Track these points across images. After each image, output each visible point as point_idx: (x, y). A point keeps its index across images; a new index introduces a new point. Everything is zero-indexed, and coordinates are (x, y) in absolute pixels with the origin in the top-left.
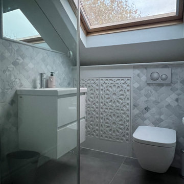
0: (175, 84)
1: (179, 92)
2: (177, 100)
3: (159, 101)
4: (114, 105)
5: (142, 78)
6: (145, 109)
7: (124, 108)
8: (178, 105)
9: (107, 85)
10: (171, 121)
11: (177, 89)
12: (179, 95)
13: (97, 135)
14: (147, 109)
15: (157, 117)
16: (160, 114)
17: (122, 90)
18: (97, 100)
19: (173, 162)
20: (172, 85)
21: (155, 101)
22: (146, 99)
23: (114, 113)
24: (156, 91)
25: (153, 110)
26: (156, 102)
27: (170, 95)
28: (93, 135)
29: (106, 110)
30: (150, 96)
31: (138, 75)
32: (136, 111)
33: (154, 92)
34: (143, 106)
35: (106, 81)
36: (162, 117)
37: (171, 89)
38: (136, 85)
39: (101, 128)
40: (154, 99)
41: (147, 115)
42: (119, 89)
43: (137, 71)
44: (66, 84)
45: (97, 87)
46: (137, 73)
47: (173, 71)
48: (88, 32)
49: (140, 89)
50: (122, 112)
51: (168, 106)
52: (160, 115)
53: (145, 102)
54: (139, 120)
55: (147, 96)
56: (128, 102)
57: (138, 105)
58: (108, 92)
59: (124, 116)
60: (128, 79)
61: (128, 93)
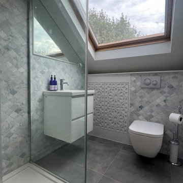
0: (163, 88)
1: (166, 94)
2: (165, 101)
3: (151, 101)
4: (116, 104)
5: (137, 84)
6: (140, 107)
7: (123, 106)
8: (166, 105)
9: (111, 88)
10: (160, 117)
11: (165, 93)
12: (167, 97)
13: (102, 126)
14: (141, 107)
15: (149, 114)
16: (152, 111)
17: (121, 92)
18: (103, 100)
19: (161, 149)
20: (161, 89)
22: (140, 100)
23: (116, 110)
24: (148, 94)
25: (146, 108)
26: (148, 102)
27: (159, 97)
28: (99, 126)
29: (109, 108)
30: (144, 97)
31: (134, 81)
32: (133, 109)
33: (146, 94)
34: (138, 105)
35: (110, 86)
36: (153, 114)
37: (160, 92)
38: (133, 89)
40: (147, 100)
41: (141, 112)
42: (119, 92)
43: (134, 78)
44: (79, 87)
46: (133, 80)
47: (162, 78)
48: (96, 49)
49: (135, 92)
50: (122, 109)
51: (158, 105)
54: (135, 116)
55: (141, 97)
56: (127, 101)
57: (134, 104)
58: (111, 94)
59: (123, 112)
60: (127, 84)
61: (127, 95)
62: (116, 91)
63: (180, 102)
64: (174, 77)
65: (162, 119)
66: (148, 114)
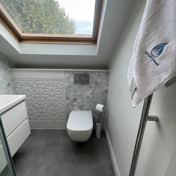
0: (91, 84)
2: (92, 93)
3: (82, 94)
4: (52, 99)
5: (71, 80)
6: (74, 100)
7: (60, 100)
8: (93, 96)
9: (45, 84)
10: (89, 106)
11: (92, 87)
12: (93, 90)
14: (75, 100)
15: (81, 104)
17: (57, 88)
18: (38, 96)
21: (80, 95)
22: (74, 93)
23: (53, 104)
24: (80, 88)
25: (79, 100)
27: (88, 91)
29: (47, 102)
30: (77, 91)
31: (68, 78)
32: (68, 102)
33: (79, 89)
34: (72, 98)
35: (44, 82)
36: (84, 104)
37: (89, 87)
38: (67, 85)
39: (44, 114)
40: (79, 93)
41: (75, 103)
42: (55, 88)
43: (67, 75)
45: (37, 86)
48: (21, 39)
49: (69, 87)
50: (58, 102)
51: (88, 97)
52: (83, 103)
53: (73, 95)
54: (70, 107)
55: (75, 91)
56: (62, 96)
57: (69, 98)
58: (46, 89)
59: (60, 105)
60: (61, 80)
61: (62, 90)
62: (51, 87)
63: (102, 94)
64: (99, 75)
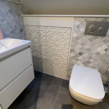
2: (106, 50)
3: (91, 49)
4: (57, 49)
5: (80, 30)
6: (79, 53)
8: (106, 54)
9: (52, 33)
14: (80, 54)
16: (90, 58)
17: (63, 38)
20: (106, 37)
22: (81, 47)
23: (57, 54)
25: (86, 55)
26: (89, 50)
27: (101, 46)
28: (43, 65)
29: (51, 51)
30: (85, 44)
31: (78, 26)
32: (72, 54)
34: (78, 51)
36: (91, 60)
38: (75, 35)
39: (48, 62)
40: (88, 47)
41: (80, 57)
43: (78, 23)
49: (77, 38)
50: (62, 53)
51: (98, 54)
53: (80, 48)
55: (83, 44)
56: (67, 47)
57: (74, 50)
58: (52, 38)
59: (63, 56)
60: (69, 29)
65: (98, 65)
66: (86, 60)
